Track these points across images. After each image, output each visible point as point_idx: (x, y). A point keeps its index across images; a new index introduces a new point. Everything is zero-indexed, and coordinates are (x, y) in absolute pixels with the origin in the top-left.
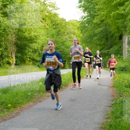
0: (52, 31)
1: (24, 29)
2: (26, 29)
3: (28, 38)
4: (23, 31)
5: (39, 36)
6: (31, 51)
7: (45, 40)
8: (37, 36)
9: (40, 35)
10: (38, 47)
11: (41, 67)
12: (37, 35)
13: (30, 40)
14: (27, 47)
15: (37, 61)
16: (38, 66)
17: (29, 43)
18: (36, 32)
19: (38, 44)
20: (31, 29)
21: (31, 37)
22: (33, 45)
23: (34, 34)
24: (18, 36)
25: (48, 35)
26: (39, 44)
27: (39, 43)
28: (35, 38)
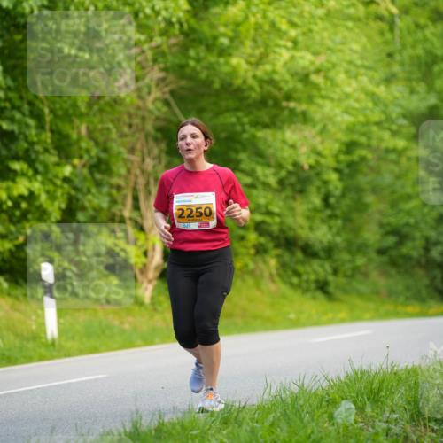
0: (419, 35)
1: (222, 29)
2: (238, 25)
3: (251, 88)
4: (215, 38)
5: (326, 78)
6: (272, 181)
7: (370, 105)
8: (314, 78)
9: (334, 66)
10: (319, 154)
11: (338, 294)
12: (312, 68)
13: (262, 103)
14: (243, 156)
15: (309, 252)
16: (322, 287)
17: (256, 124)
18: (307, 48)
19: (318, 127)
20: (273, 25)
21: (271, 82)
22: (284, 142)
23: (292, 58)
24: (182, 77)
25: (389, 65)
26: (324, 130)
27: (330, 127)
28: (300, 86)
